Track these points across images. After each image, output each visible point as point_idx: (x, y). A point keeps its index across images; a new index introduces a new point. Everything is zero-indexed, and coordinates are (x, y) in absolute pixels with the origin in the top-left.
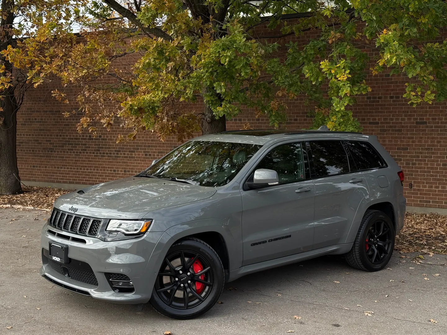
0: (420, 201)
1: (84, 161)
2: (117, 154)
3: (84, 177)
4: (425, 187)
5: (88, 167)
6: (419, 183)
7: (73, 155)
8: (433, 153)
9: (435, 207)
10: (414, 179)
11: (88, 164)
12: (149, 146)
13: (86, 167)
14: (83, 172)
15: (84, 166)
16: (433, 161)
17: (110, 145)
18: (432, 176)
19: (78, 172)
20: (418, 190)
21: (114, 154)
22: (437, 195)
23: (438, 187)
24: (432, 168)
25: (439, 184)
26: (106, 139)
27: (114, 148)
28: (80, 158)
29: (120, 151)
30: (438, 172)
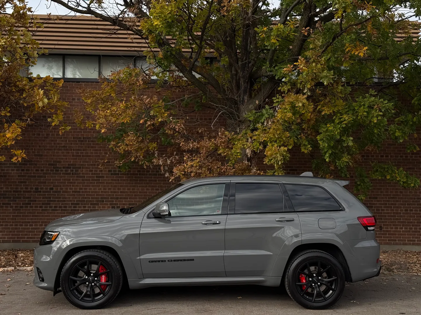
0: (389, 240)
1: (27, 216)
2: (74, 207)
3: (26, 235)
4: (392, 228)
5: (32, 222)
6: (387, 225)
7: (10, 210)
8: (397, 201)
9: (400, 244)
10: (383, 222)
11: (32, 219)
12: (117, 198)
13: (29, 222)
14: (25, 229)
15: (25, 222)
16: (398, 207)
17: (66, 198)
18: (397, 219)
19: (16, 228)
20: (387, 231)
21: (71, 207)
22: (401, 234)
23: (402, 228)
24: (397, 213)
25: (403, 225)
26: (60, 192)
27: (71, 201)
28: (20, 213)
29: (78, 204)
30: (401, 216)
